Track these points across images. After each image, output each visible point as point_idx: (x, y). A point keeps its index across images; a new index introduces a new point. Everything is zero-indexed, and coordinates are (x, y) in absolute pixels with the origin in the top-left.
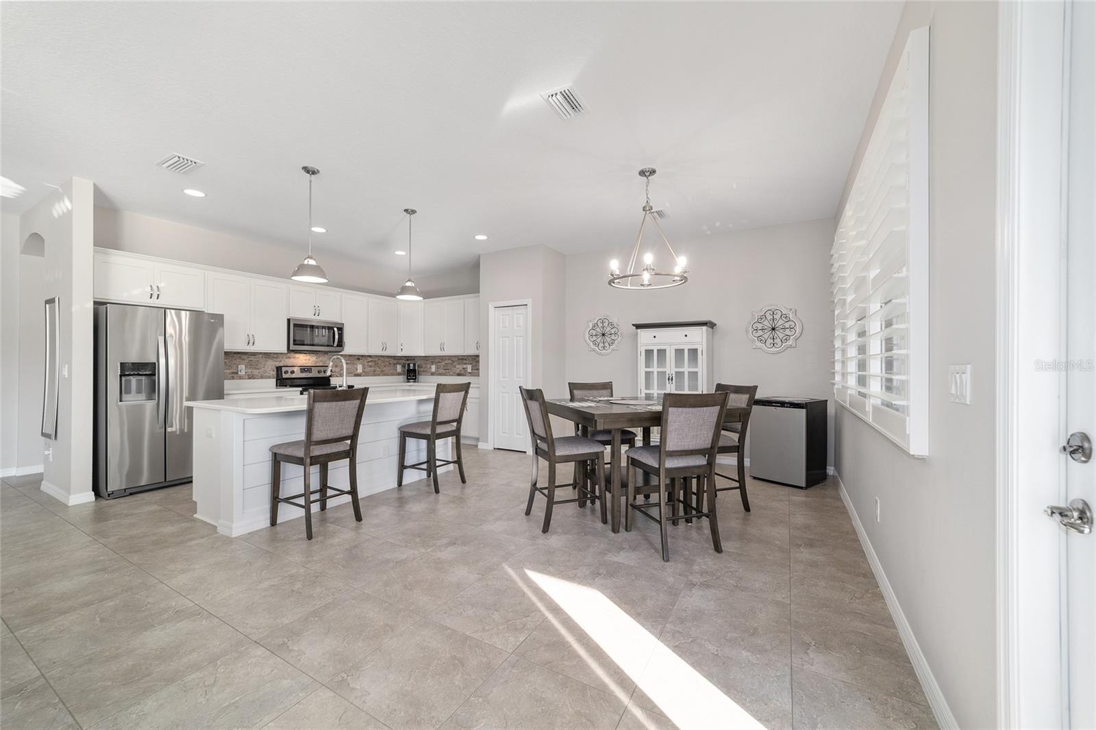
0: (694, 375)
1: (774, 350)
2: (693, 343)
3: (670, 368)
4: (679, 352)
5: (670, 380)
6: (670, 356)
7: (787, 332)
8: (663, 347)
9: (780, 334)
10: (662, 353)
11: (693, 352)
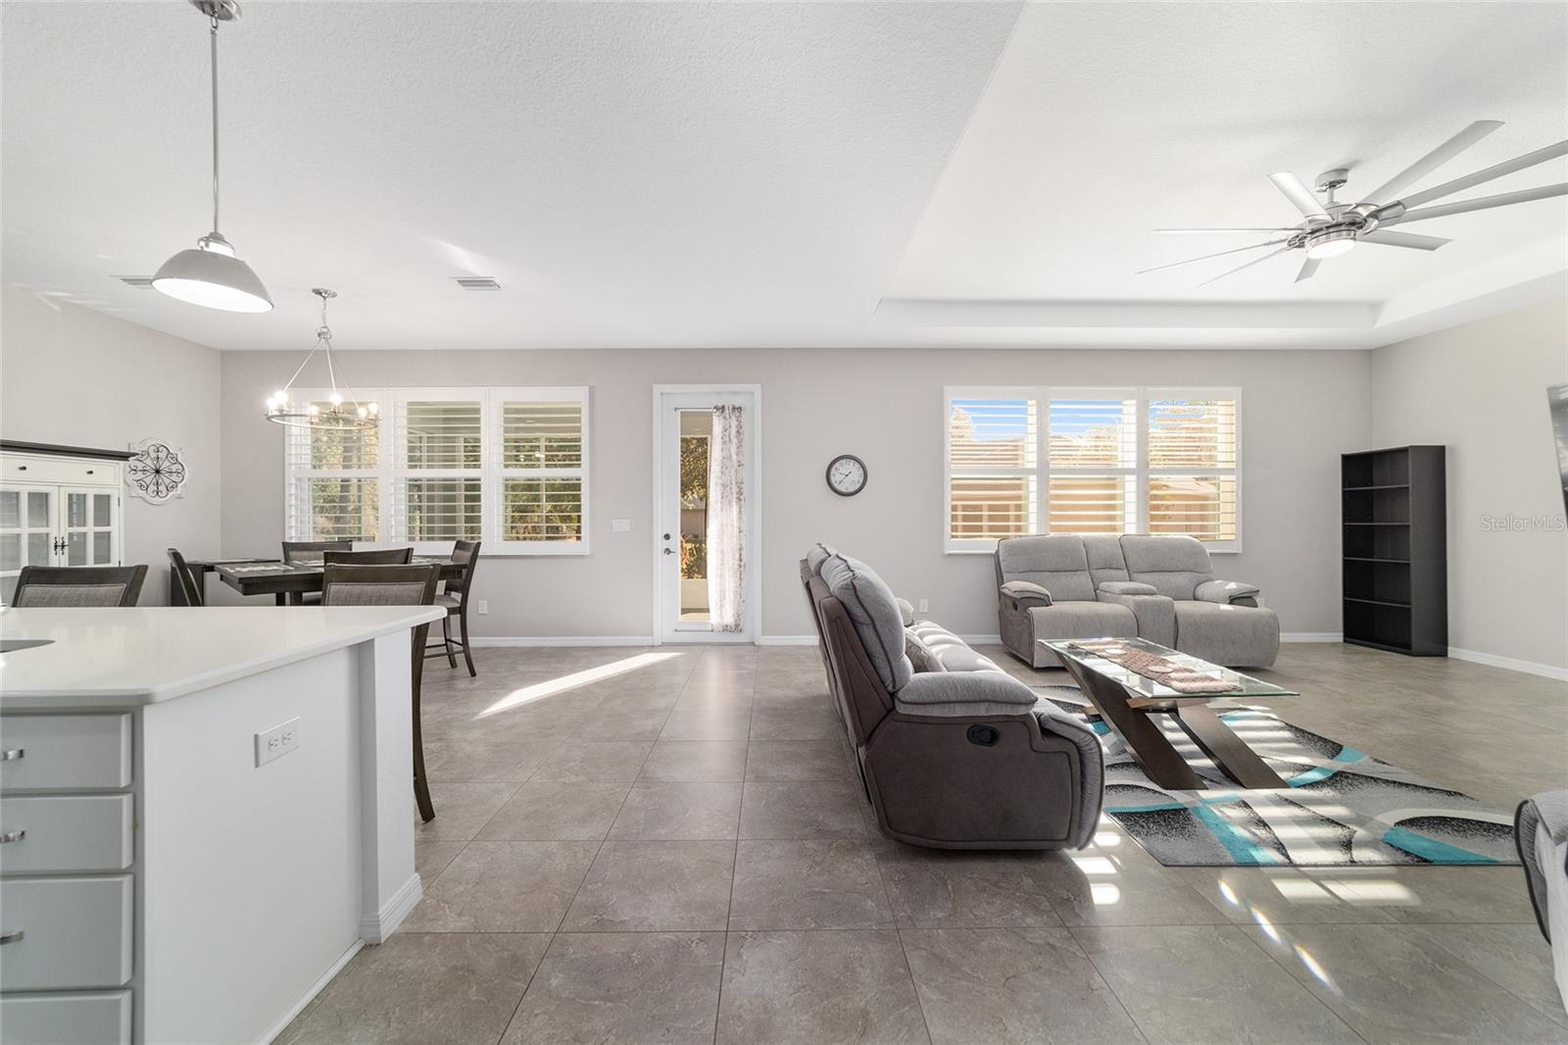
0: (103, 540)
1: (157, 500)
2: (103, 486)
3: (58, 526)
4: (76, 503)
5: (59, 549)
6: (58, 507)
7: (174, 477)
8: (43, 489)
9: (165, 479)
10: (40, 501)
11: (103, 501)
